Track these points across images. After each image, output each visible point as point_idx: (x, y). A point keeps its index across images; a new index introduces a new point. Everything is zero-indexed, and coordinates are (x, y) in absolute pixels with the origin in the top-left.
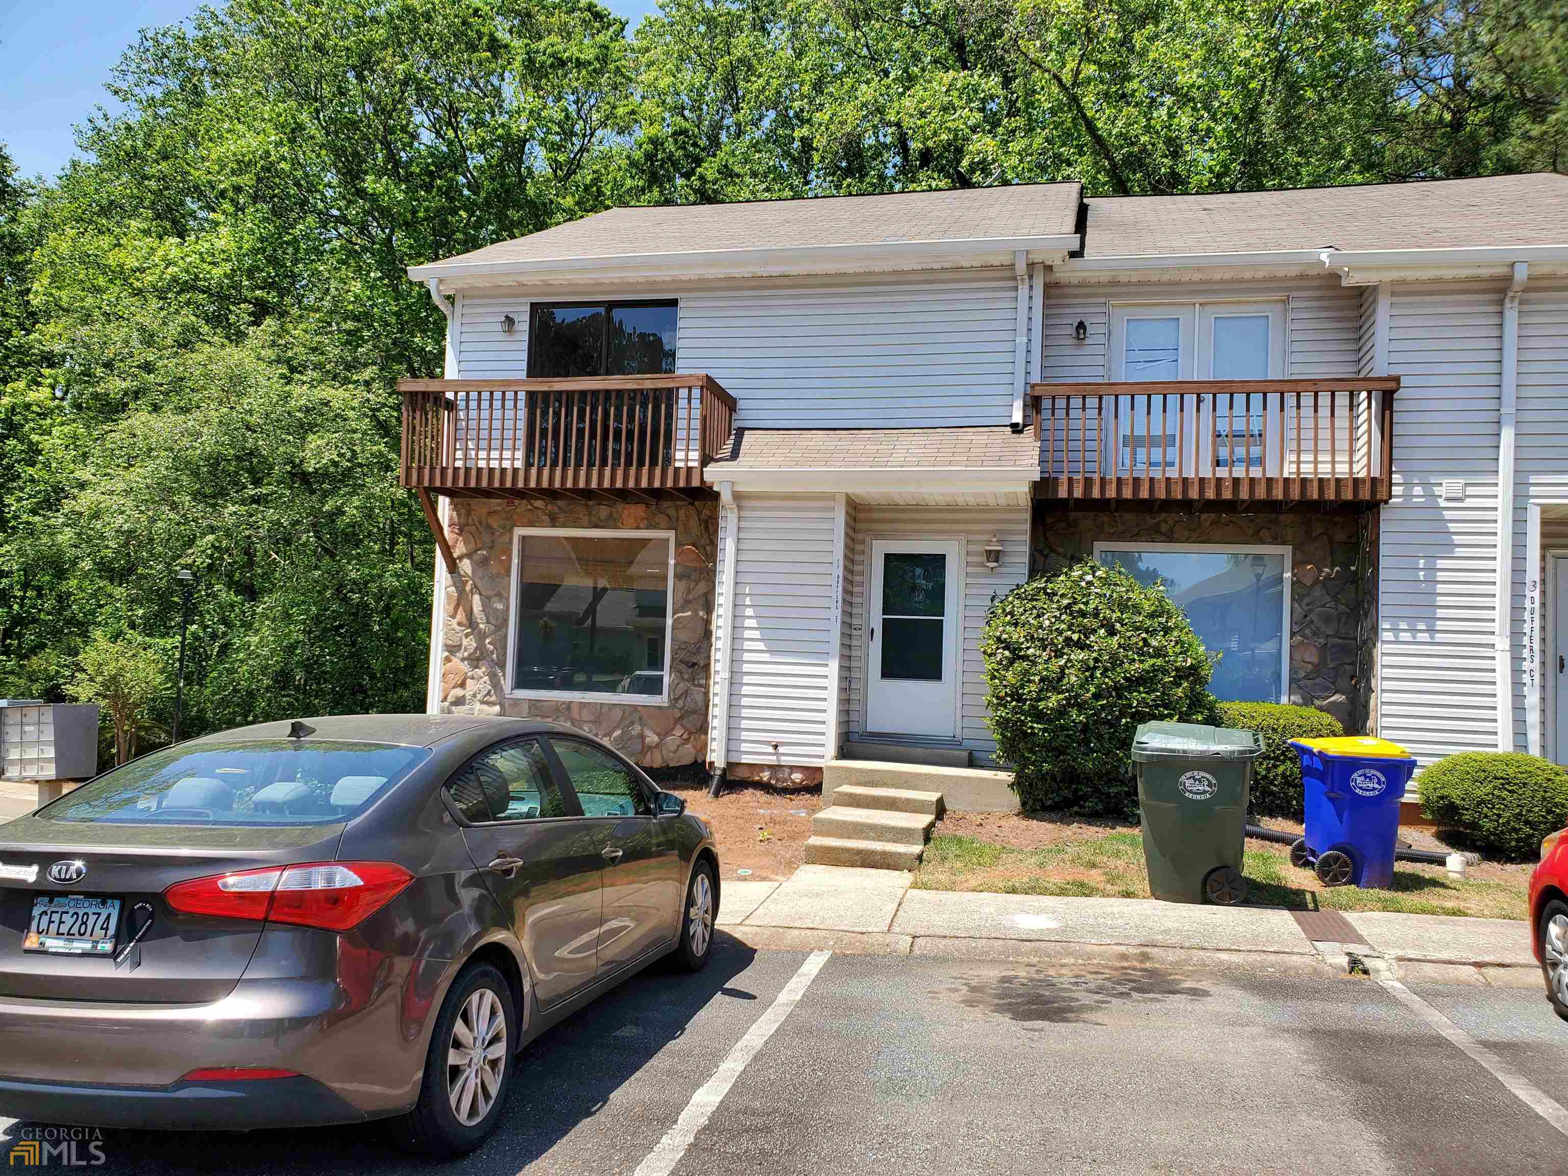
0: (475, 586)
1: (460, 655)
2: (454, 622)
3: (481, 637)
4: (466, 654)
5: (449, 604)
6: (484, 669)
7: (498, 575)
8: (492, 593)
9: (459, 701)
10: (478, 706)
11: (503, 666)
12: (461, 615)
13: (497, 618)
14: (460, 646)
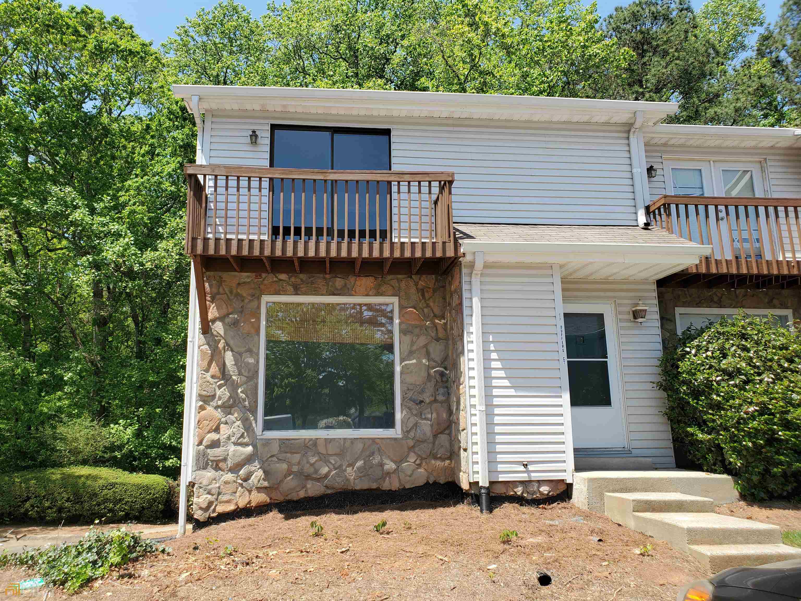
0: (227, 344)
1: (214, 403)
2: (208, 376)
3: (234, 387)
4: (220, 403)
5: (202, 360)
6: (236, 415)
7: (248, 334)
8: (243, 350)
9: (215, 444)
10: (232, 448)
11: (254, 411)
12: (214, 369)
13: (249, 371)
14: (214, 396)
